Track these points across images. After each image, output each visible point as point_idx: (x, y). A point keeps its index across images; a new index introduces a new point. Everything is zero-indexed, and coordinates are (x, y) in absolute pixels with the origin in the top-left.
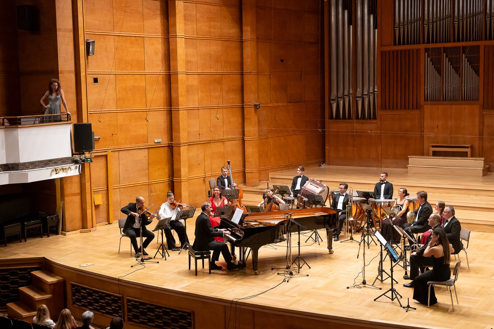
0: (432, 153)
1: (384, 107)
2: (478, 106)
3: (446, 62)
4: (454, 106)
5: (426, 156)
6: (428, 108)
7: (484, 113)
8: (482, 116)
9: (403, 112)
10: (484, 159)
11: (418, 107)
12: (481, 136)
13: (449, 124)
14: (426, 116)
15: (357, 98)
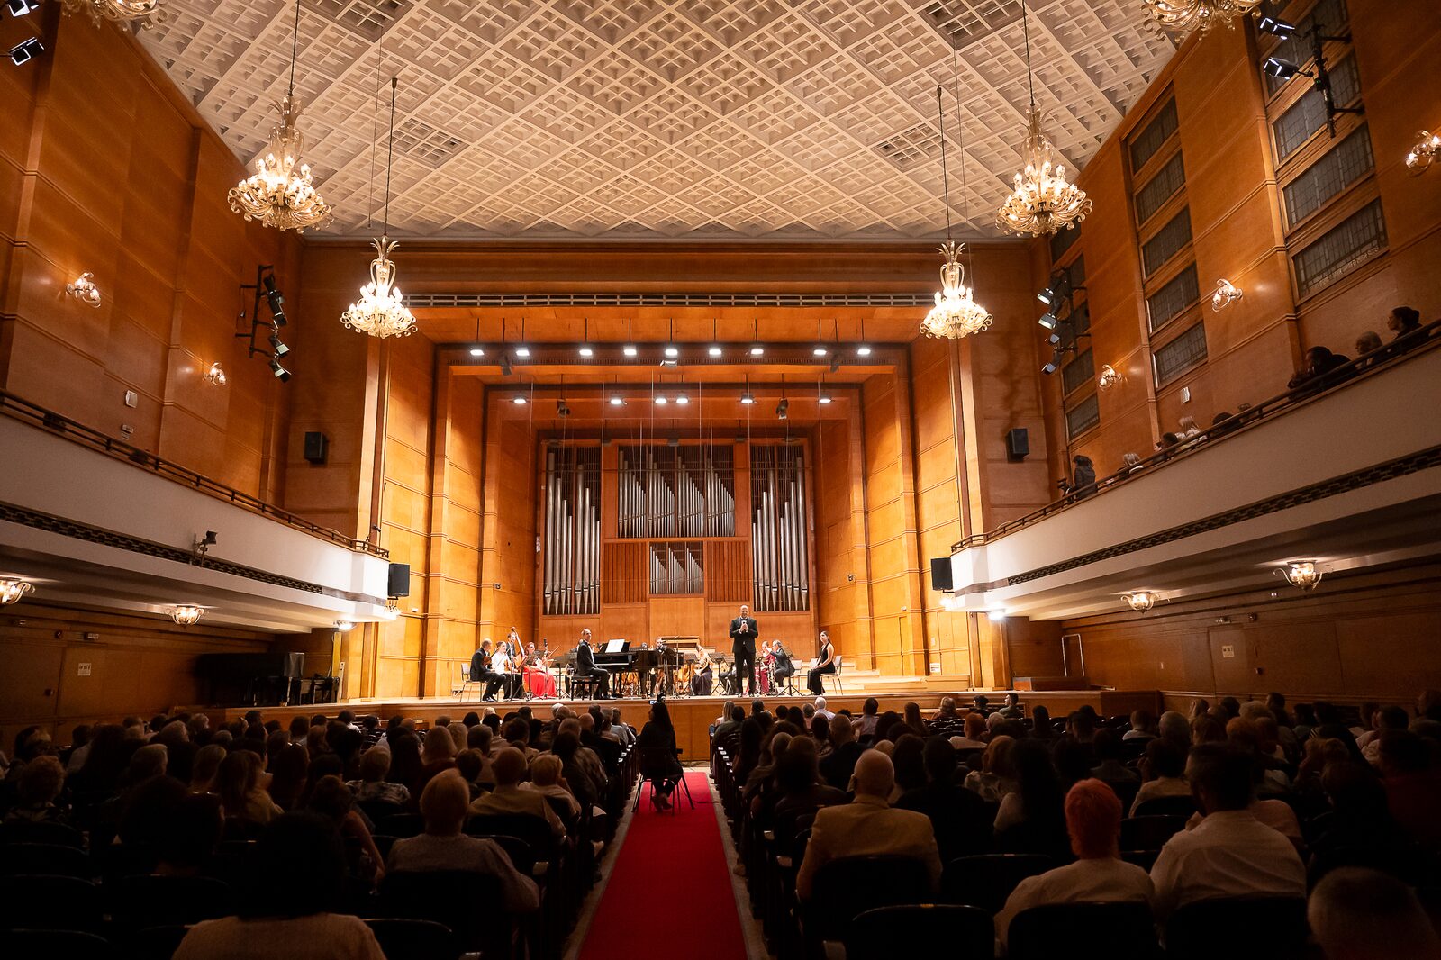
1: (607, 601)
2: (703, 598)
3: (670, 554)
4: (679, 599)
6: (653, 602)
7: (709, 605)
8: (707, 608)
9: (628, 606)
11: (644, 600)
12: (706, 627)
13: (676, 616)
14: (652, 608)
15: (575, 591)
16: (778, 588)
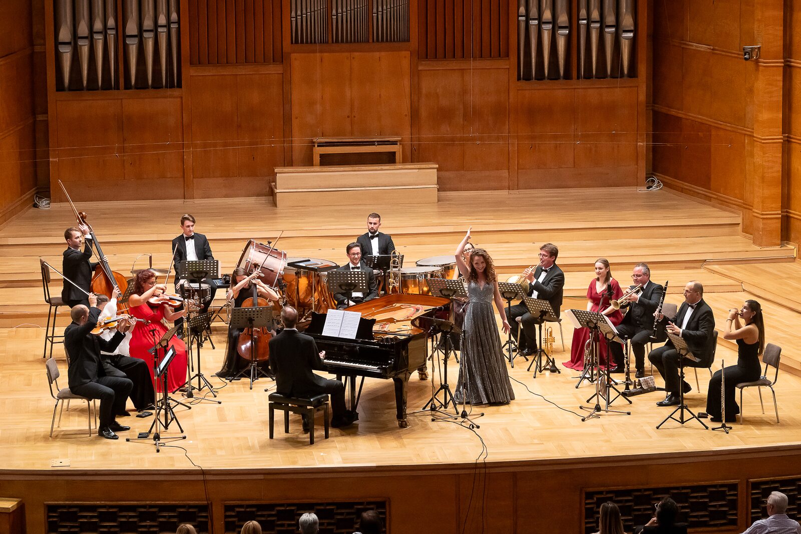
0: (318, 159)
1: (196, 62)
2: (407, 54)
4: (356, 54)
5: (299, 166)
6: (297, 60)
7: (420, 68)
8: (415, 74)
9: (243, 71)
10: (437, 166)
11: (280, 58)
12: (415, 115)
13: (348, 93)
14: (296, 76)
15: (125, 36)
16: (570, 27)
